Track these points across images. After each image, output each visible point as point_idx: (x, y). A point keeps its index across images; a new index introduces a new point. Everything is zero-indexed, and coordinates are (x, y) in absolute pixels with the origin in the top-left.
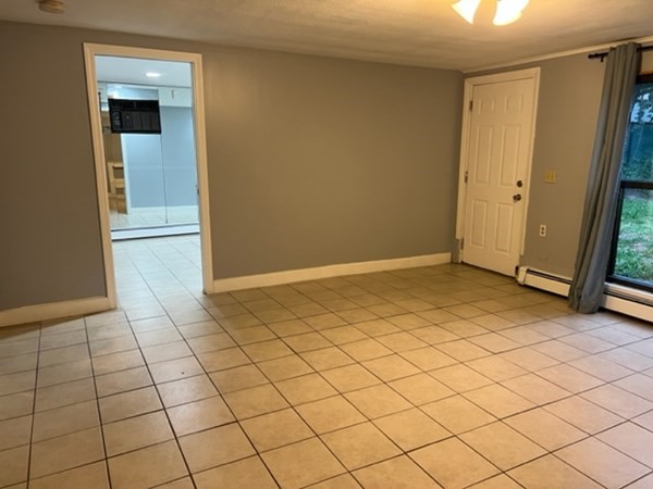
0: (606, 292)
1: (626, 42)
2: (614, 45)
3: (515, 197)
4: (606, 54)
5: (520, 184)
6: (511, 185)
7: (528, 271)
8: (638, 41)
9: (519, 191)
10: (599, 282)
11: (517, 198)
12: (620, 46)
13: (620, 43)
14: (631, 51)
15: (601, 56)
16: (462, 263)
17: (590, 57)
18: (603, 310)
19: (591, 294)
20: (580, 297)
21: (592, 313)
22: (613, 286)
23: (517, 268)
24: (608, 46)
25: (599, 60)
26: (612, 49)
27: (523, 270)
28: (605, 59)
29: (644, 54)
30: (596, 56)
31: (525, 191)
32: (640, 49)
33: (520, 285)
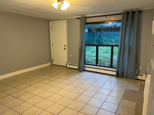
0: (85, 67)
1: (83, 16)
2: (81, 16)
3: (64, 49)
4: (80, 18)
5: (65, 46)
6: (63, 46)
7: (69, 64)
8: (85, 16)
9: (65, 47)
10: (84, 65)
11: (65, 49)
12: (82, 17)
13: (82, 16)
14: (84, 18)
15: (79, 18)
16: (54, 65)
17: (77, 18)
18: (85, 70)
19: (82, 68)
20: (80, 69)
21: (83, 71)
22: (86, 65)
23: (67, 64)
24: (80, 16)
25: (78, 19)
26: (81, 17)
27: (68, 64)
28: (79, 19)
29: (87, 18)
30: (78, 18)
31: (66, 47)
32: (86, 18)
33: (68, 68)
